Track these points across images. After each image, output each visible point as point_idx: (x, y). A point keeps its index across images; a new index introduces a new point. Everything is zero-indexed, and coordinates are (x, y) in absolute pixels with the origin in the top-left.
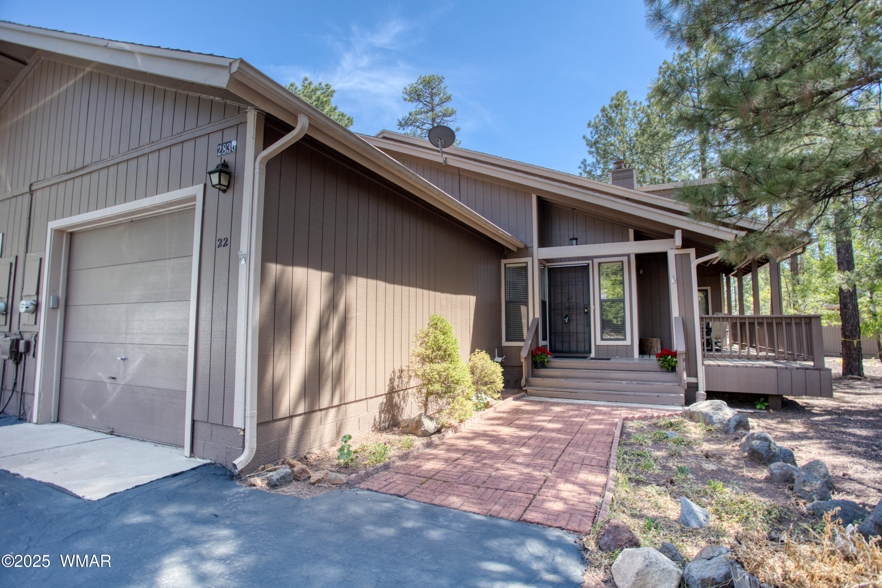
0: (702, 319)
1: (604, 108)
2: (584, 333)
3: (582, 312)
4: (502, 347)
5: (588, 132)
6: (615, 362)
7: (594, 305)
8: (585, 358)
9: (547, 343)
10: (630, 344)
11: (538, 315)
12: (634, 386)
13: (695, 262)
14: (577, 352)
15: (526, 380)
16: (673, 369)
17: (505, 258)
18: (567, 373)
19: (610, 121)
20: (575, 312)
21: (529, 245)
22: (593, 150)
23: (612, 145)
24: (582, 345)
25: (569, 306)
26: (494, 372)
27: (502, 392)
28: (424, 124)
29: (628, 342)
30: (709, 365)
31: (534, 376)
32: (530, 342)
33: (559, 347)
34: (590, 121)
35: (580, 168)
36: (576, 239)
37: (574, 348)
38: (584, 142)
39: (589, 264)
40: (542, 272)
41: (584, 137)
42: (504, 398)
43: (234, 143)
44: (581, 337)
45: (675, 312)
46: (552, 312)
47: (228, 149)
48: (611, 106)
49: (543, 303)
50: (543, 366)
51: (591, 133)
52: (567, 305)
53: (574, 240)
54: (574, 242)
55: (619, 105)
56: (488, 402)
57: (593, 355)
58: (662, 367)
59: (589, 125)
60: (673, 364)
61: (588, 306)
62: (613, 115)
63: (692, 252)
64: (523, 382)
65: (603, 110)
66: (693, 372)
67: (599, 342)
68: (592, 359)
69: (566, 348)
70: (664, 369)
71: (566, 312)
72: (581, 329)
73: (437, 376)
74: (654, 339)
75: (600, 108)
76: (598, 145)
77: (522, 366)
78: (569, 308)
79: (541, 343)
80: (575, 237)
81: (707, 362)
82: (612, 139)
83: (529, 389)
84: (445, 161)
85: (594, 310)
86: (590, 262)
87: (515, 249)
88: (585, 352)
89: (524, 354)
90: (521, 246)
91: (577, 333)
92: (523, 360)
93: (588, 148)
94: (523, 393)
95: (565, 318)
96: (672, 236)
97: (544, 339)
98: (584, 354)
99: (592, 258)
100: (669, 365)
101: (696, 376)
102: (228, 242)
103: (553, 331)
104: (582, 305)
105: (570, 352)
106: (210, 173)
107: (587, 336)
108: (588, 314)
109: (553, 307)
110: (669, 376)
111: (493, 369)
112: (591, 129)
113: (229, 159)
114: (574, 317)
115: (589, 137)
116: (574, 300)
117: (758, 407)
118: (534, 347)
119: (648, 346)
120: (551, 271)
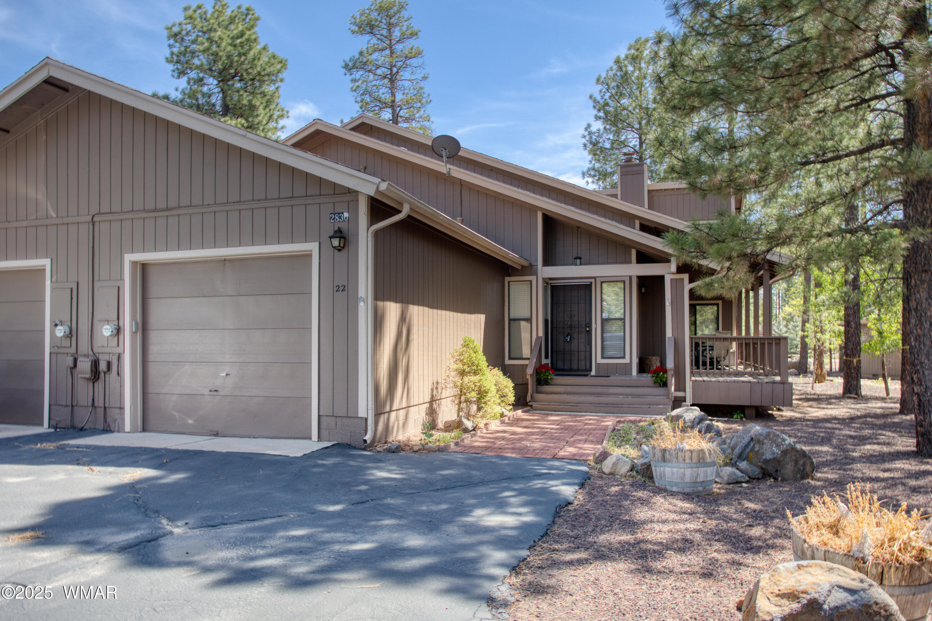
0: (691, 339)
1: (618, 58)
2: (586, 351)
3: (584, 330)
4: (505, 365)
5: (596, 90)
6: (613, 379)
7: (596, 324)
8: (587, 375)
9: (549, 361)
10: (629, 362)
11: (541, 334)
12: (630, 399)
13: (688, 287)
14: (578, 370)
15: (531, 396)
16: (665, 384)
17: (509, 275)
18: (569, 389)
19: (625, 77)
20: (576, 330)
21: (534, 263)
22: (601, 114)
23: (625, 109)
24: (583, 363)
25: (571, 325)
26: (506, 387)
27: (513, 405)
28: (378, 67)
29: (627, 360)
30: (696, 381)
31: (538, 392)
32: (535, 360)
33: (560, 365)
34: (600, 76)
35: (584, 137)
36: (580, 258)
37: (575, 366)
38: (591, 104)
39: (591, 283)
40: (545, 289)
41: (591, 97)
42: (515, 410)
43: (346, 215)
44: (582, 355)
45: (669, 333)
46: (554, 330)
47: (340, 218)
48: (627, 57)
49: (546, 321)
50: (546, 382)
51: (601, 91)
52: (569, 323)
53: (578, 260)
54: (578, 261)
55: (637, 57)
56: (503, 413)
57: (593, 373)
58: (655, 383)
59: (598, 80)
60: (664, 380)
61: (589, 325)
62: (630, 68)
63: (686, 277)
64: (529, 398)
65: (617, 61)
66: (680, 387)
67: (600, 361)
68: (593, 376)
69: (566, 367)
70: (657, 385)
71: (568, 331)
72: (582, 347)
73: (473, 386)
74: (654, 358)
75: (614, 58)
76: (607, 108)
77: (528, 384)
78: (571, 327)
79: (544, 361)
80: (579, 256)
81: (693, 378)
82: (625, 101)
83: (534, 405)
84: (449, 172)
85: (596, 329)
86: (593, 280)
87: (519, 268)
88: (586, 370)
89: (530, 371)
90: (526, 263)
91: (578, 351)
92: (528, 377)
93: (595, 112)
94: (529, 408)
95: (567, 336)
96: (668, 261)
97: (547, 357)
98: (585, 372)
99: (595, 278)
100: (661, 380)
101: (684, 391)
102: (346, 288)
103: (555, 349)
104: (584, 323)
105: (571, 370)
106: (331, 237)
107: (588, 354)
108: (589, 333)
109: (555, 326)
110: (661, 390)
111: (505, 384)
112: (600, 87)
113: (344, 227)
114: (575, 336)
115: (598, 98)
116: (576, 319)
117: (735, 416)
118: (538, 365)
119: (647, 365)
120: (553, 288)
